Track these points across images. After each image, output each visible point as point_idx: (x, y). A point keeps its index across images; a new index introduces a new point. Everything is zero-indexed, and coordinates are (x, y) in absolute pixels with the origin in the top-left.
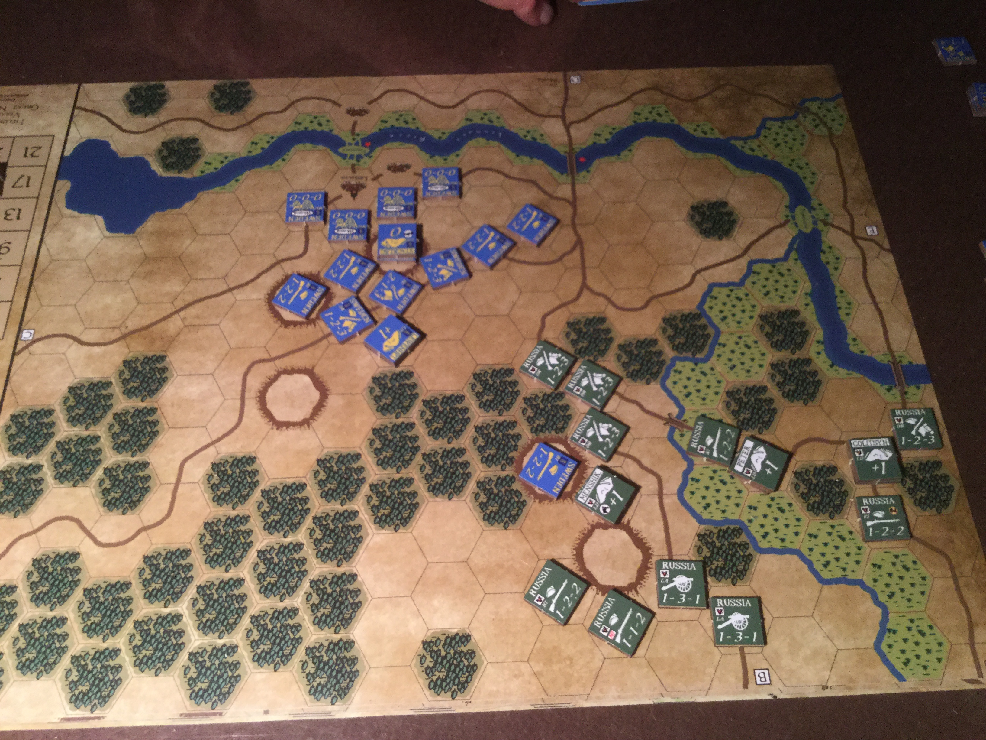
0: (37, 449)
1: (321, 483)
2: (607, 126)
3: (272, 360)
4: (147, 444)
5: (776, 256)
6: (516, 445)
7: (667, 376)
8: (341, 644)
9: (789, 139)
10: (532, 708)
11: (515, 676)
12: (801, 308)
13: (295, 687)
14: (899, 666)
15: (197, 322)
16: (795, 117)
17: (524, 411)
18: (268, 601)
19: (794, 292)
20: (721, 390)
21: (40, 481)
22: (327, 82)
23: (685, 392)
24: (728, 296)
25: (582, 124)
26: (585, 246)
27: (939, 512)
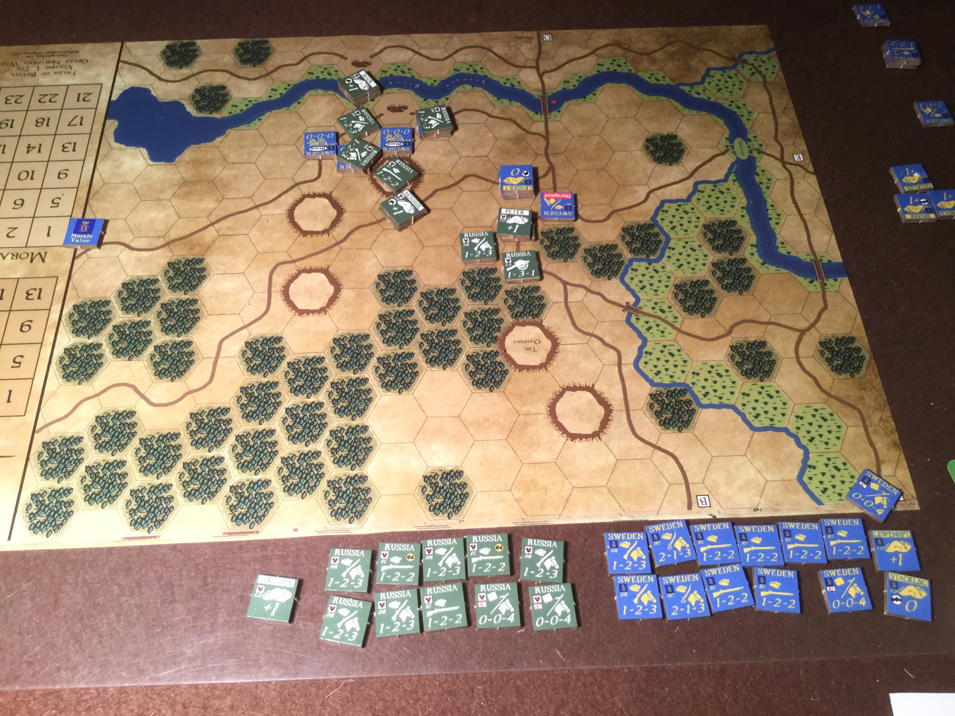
0: (97, 332)
1: (337, 357)
2: (575, 75)
3: (294, 261)
4: (191, 327)
5: (718, 178)
6: (499, 327)
7: (625, 273)
8: (356, 478)
9: (730, 84)
10: (514, 525)
11: (500, 502)
12: (738, 218)
13: (319, 511)
14: (817, 493)
15: (229, 233)
16: (734, 67)
17: (506, 301)
18: (295, 446)
19: (732, 206)
20: (671, 284)
21: (101, 356)
22: (336, 40)
23: (641, 285)
24: (677, 210)
25: (553, 73)
26: (556, 172)
27: (852, 377)
